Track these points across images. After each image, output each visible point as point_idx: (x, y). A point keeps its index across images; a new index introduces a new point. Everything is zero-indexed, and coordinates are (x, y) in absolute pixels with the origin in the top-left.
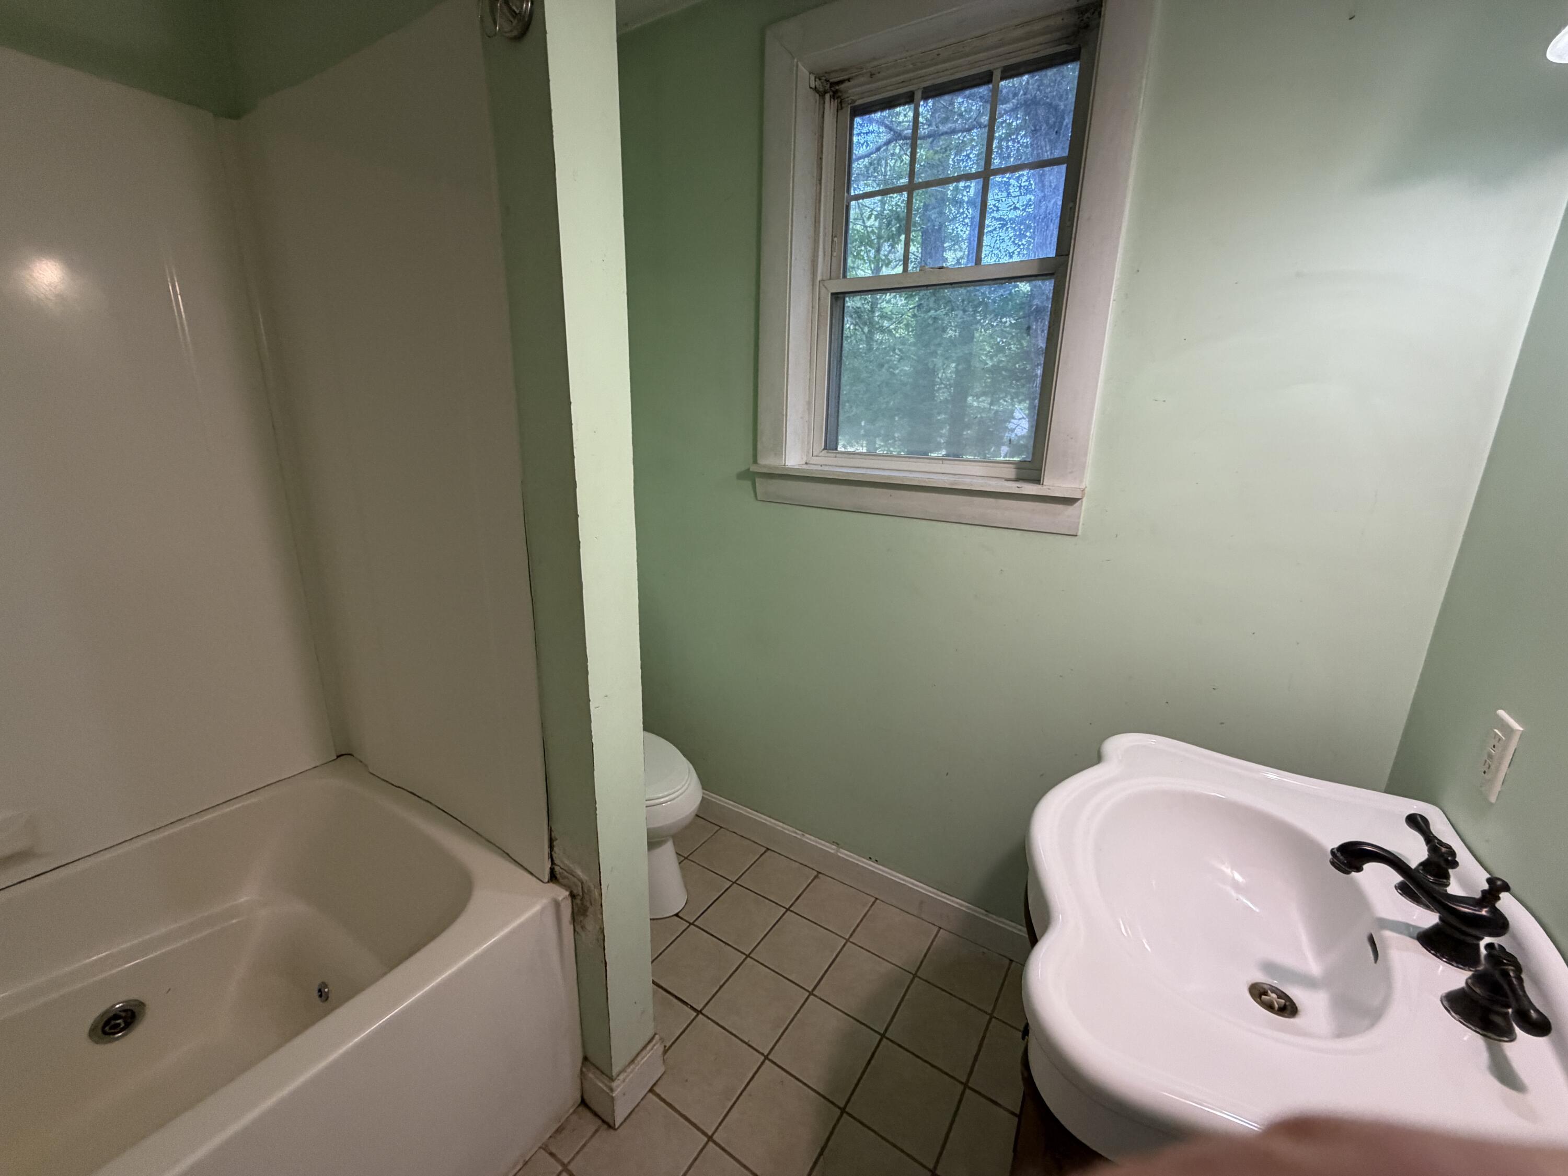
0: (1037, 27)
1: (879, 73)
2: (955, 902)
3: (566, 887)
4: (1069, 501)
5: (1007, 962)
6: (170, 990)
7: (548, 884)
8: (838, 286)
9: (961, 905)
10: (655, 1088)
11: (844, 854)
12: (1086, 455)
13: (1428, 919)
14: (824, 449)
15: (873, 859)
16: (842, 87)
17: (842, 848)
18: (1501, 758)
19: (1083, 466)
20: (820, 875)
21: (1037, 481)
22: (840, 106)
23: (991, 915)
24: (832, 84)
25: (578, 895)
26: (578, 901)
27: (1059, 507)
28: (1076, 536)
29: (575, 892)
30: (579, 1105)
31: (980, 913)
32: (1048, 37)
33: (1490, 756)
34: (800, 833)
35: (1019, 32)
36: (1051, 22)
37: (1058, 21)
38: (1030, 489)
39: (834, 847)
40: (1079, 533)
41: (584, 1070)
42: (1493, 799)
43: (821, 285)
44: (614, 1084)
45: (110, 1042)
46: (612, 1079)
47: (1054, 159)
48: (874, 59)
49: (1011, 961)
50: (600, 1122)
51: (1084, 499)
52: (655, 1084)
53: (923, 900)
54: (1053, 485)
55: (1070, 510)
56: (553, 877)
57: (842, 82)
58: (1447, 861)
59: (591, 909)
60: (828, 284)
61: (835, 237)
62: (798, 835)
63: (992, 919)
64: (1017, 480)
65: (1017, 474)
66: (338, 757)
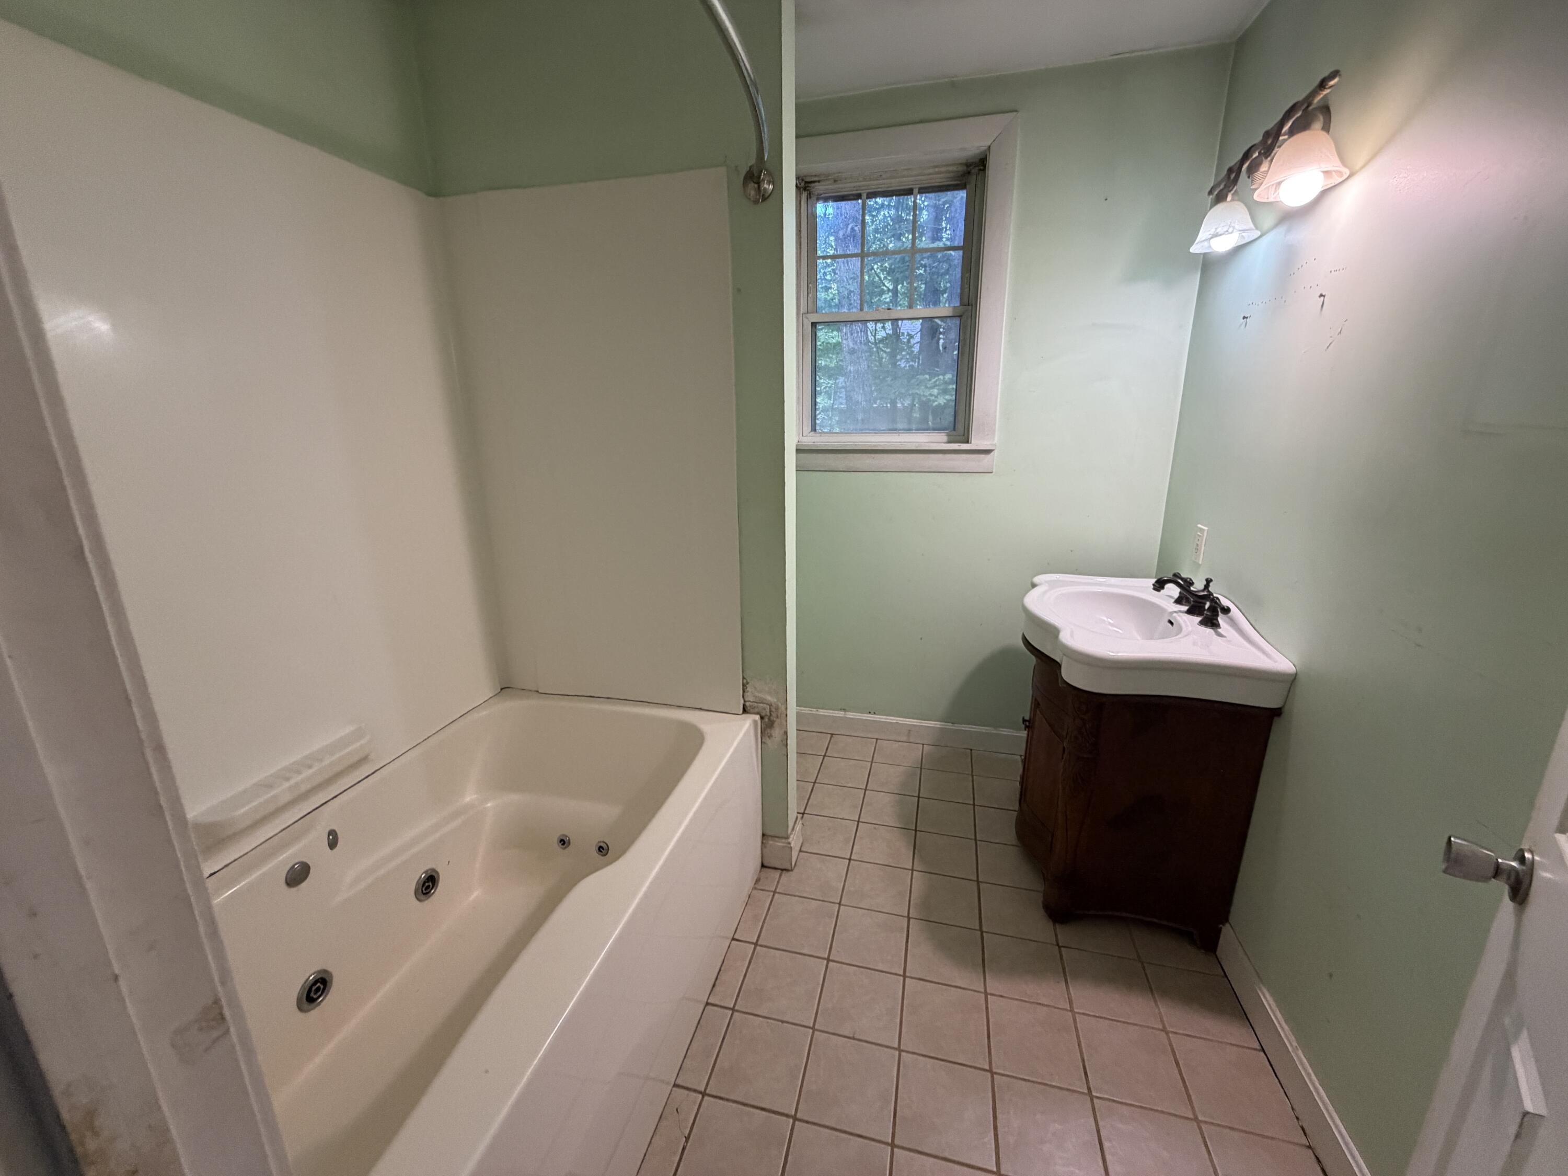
0: (943, 169)
1: (840, 180)
2: (931, 724)
3: (757, 713)
4: (988, 452)
5: (969, 751)
6: (449, 862)
7: (743, 715)
8: (815, 318)
9: (936, 724)
10: (802, 849)
11: (850, 715)
12: (995, 425)
13: (1185, 608)
14: (811, 431)
15: (872, 712)
16: (813, 185)
17: (848, 712)
18: (1201, 544)
19: (994, 431)
20: (834, 736)
21: (967, 442)
22: (808, 196)
23: (956, 725)
24: (806, 182)
25: (767, 715)
26: (766, 720)
27: (982, 456)
28: (992, 472)
29: (763, 714)
30: (761, 869)
31: (949, 726)
32: (948, 175)
33: (1197, 545)
34: (814, 710)
35: (931, 171)
36: (951, 168)
37: (954, 168)
38: (964, 446)
39: (841, 712)
40: (994, 471)
41: (764, 841)
42: (1200, 563)
43: (804, 319)
44: (790, 840)
45: (429, 897)
46: (787, 838)
47: (955, 247)
48: (840, 173)
49: (971, 750)
50: (780, 871)
51: (996, 451)
52: (801, 846)
53: (910, 730)
54: (975, 443)
55: (989, 457)
56: (745, 711)
57: (814, 182)
58: (1190, 583)
59: (777, 722)
60: (809, 315)
61: (810, 283)
62: (814, 711)
63: (957, 727)
64: (949, 442)
65: (948, 440)
66: (502, 689)
